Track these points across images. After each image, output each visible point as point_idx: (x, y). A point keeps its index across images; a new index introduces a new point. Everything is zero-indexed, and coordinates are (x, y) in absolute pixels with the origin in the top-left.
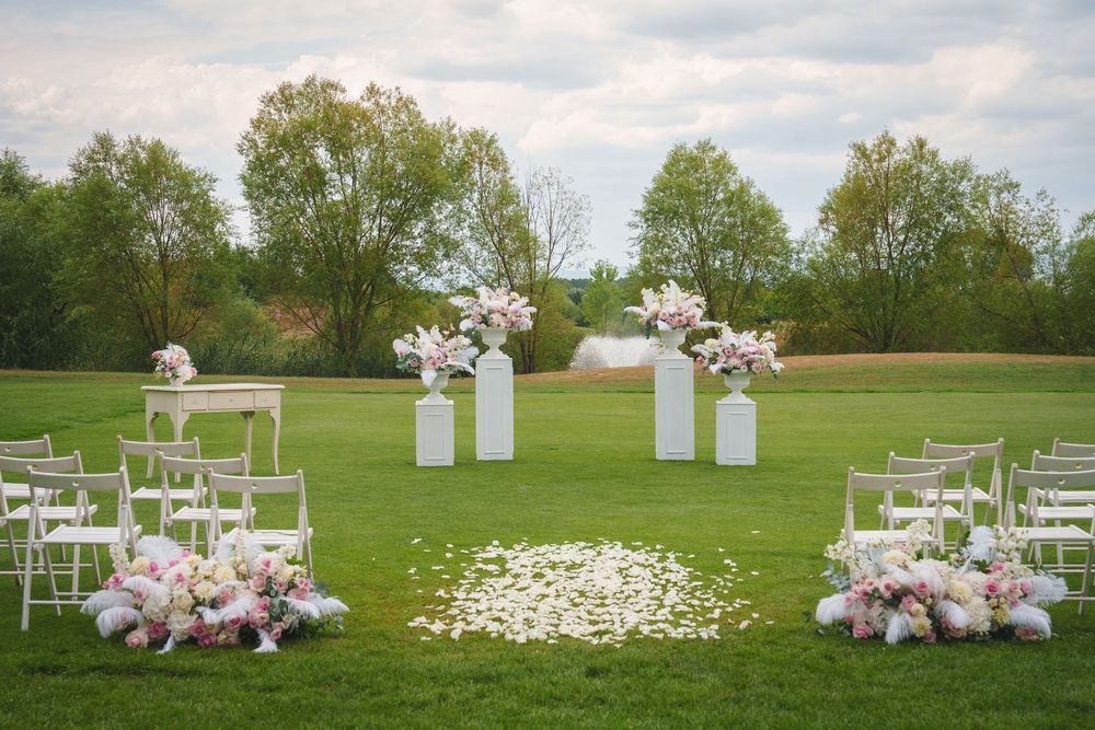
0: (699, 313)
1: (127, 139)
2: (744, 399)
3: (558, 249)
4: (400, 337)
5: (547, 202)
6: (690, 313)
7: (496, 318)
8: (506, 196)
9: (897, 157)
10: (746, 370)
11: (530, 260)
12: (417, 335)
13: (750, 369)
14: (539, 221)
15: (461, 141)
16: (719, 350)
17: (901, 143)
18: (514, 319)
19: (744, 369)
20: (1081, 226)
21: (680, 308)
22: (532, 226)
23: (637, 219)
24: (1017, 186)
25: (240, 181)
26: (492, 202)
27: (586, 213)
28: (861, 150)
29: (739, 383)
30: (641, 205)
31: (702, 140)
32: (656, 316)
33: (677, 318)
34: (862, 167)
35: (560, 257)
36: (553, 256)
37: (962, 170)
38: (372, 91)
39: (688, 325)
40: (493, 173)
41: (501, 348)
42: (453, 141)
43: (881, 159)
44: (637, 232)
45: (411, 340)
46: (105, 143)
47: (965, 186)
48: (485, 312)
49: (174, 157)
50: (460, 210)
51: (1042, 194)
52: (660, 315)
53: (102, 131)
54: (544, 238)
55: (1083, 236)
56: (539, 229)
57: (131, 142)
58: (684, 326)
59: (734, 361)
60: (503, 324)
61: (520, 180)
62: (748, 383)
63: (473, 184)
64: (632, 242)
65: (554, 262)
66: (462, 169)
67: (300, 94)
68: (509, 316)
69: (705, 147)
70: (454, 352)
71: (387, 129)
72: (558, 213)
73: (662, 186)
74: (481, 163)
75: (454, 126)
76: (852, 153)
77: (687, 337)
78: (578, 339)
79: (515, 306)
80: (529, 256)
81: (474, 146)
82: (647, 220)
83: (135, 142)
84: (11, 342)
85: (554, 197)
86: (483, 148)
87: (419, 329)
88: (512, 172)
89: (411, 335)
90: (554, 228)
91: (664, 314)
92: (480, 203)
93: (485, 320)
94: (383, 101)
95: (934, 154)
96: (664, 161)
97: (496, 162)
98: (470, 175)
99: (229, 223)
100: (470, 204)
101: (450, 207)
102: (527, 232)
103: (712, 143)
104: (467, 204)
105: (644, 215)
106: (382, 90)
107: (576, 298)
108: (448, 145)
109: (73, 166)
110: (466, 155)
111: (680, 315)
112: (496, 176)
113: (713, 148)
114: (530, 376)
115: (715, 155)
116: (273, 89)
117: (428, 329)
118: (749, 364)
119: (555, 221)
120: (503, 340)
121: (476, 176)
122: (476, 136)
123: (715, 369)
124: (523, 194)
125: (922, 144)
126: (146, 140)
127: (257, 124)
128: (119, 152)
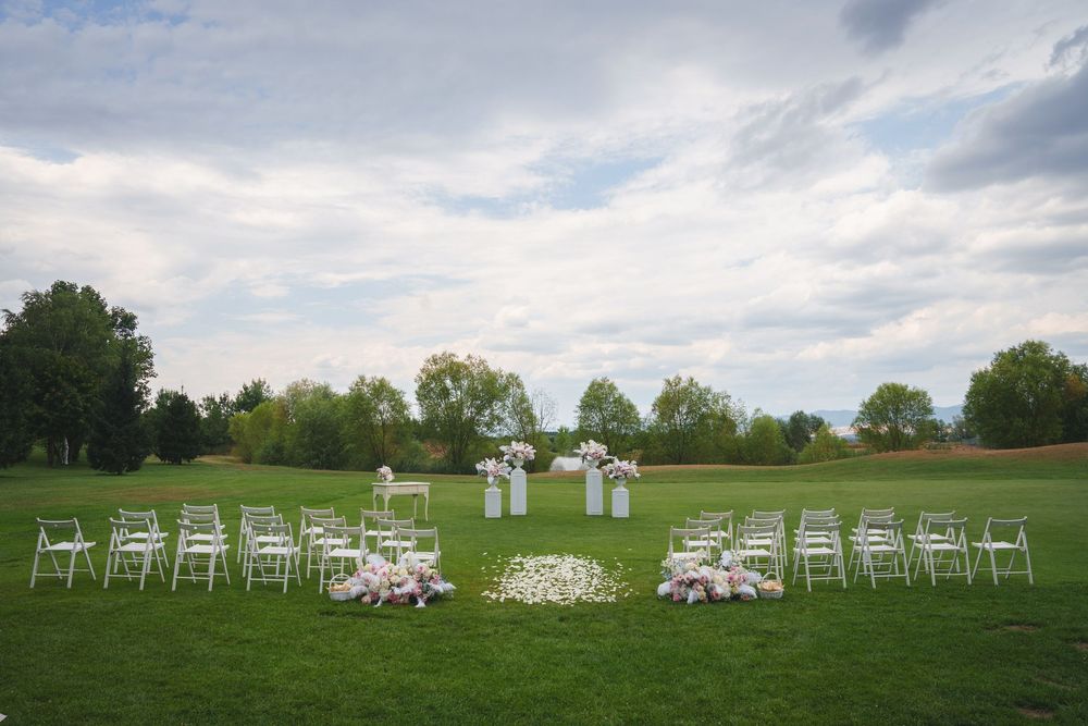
1: (371, 377)
2: (624, 489)
3: (545, 421)
4: (479, 462)
5: (540, 402)
6: (601, 453)
7: (519, 454)
8: (523, 400)
12: (486, 461)
13: (626, 476)
14: (537, 410)
15: (505, 377)
16: (613, 469)
17: (684, 379)
18: (527, 455)
19: (623, 476)
21: (596, 451)
22: (534, 412)
23: (577, 409)
24: (730, 397)
25: (415, 393)
26: (518, 402)
27: (557, 406)
28: (668, 382)
29: (621, 482)
30: (579, 403)
31: (604, 377)
32: (586, 453)
33: (595, 455)
34: (668, 388)
37: (708, 391)
39: (600, 458)
41: (522, 467)
42: (502, 377)
43: (676, 385)
44: (577, 414)
45: (483, 464)
46: (362, 379)
47: (709, 397)
48: (514, 452)
49: (389, 384)
50: (504, 405)
54: (539, 416)
55: (756, 416)
56: (537, 413)
57: (372, 379)
59: (619, 473)
60: (522, 457)
61: (529, 393)
62: (625, 482)
63: (510, 395)
64: (575, 418)
66: (506, 388)
67: (440, 358)
68: (525, 453)
69: (605, 380)
70: (501, 469)
71: (475, 372)
72: (545, 406)
73: (587, 395)
74: (513, 386)
75: (502, 371)
76: (665, 383)
77: (599, 463)
78: (553, 458)
79: (527, 449)
80: (533, 424)
81: (510, 379)
82: (581, 409)
83: (374, 379)
84: (323, 458)
85: (543, 400)
86: (514, 380)
88: (526, 390)
90: (543, 412)
91: (590, 453)
92: (513, 402)
94: (473, 361)
95: (697, 384)
96: (588, 385)
97: (519, 385)
98: (508, 391)
99: (410, 410)
100: (509, 403)
101: (500, 404)
102: (532, 414)
103: (608, 378)
104: (507, 403)
105: (580, 407)
106: (473, 357)
107: (552, 440)
108: (500, 379)
110: (507, 382)
112: (519, 391)
113: (608, 380)
115: (609, 383)
116: (430, 356)
117: (490, 459)
118: (625, 474)
119: (543, 410)
120: (522, 464)
121: (511, 391)
122: (511, 375)
123: (611, 476)
124: (530, 398)
125: (692, 380)
126: (379, 377)
127: (423, 371)
128: (368, 381)
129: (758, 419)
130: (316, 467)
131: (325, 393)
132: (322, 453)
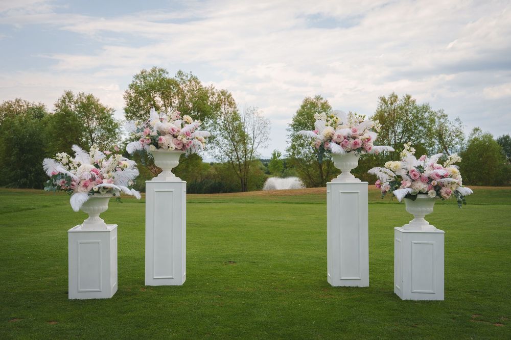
0: (374, 136)
1: (78, 94)
2: (428, 227)
3: (257, 140)
4: (52, 155)
5: (252, 121)
6: (366, 136)
9: (398, 102)
10: (434, 195)
11: (245, 144)
12: (72, 154)
13: (438, 194)
14: (249, 129)
15: (216, 94)
16: (403, 173)
17: (400, 97)
18: (185, 140)
19: (432, 194)
20: (473, 133)
21: (355, 131)
22: (246, 130)
23: (290, 127)
24: (447, 116)
25: (124, 111)
26: (230, 120)
27: (269, 126)
28: (383, 100)
29: (424, 209)
30: (291, 122)
31: (317, 95)
32: (330, 139)
33: (352, 141)
34: (383, 107)
35: (257, 144)
36: (255, 143)
37: (425, 108)
38: (180, 73)
39: (362, 148)
40: (230, 109)
41: (174, 171)
42: (213, 94)
43: (392, 104)
44: (290, 133)
45: (65, 161)
46: (69, 95)
47: (426, 115)
48: (154, 133)
49: (97, 101)
50: (216, 123)
51: (457, 120)
52: (335, 138)
53: (68, 90)
54: (251, 136)
55: (474, 136)
56: (248, 131)
57: (80, 95)
58: (359, 150)
59: (421, 186)
60: (173, 146)
61: (241, 112)
62: (432, 209)
63: (222, 113)
64: (288, 137)
65: (255, 146)
66: (218, 106)
67: (150, 74)
68: (180, 137)
69: (318, 98)
70: (111, 173)
71: (186, 89)
72: (257, 125)
73: (300, 114)
74: (225, 105)
75: (214, 88)
76: (380, 101)
77: (359, 161)
78: (265, 179)
79: (187, 128)
80: (245, 143)
81: (222, 97)
82: (294, 128)
83: (81, 95)
84: (31, 178)
85: (255, 119)
86: (226, 98)
87: (75, 148)
88: (238, 107)
89: (64, 154)
90: (255, 131)
91: (339, 137)
92: (225, 121)
93: (155, 142)
94: (184, 78)
95: (414, 102)
96: (302, 103)
97: (231, 104)
98: (220, 109)
99: (121, 129)
101: (211, 121)
102: (244, 132)
103: (321, 97)
104: (219, 121)
105: (293, 126)
106: (184, 73)
107: (266, 165)
108: (211, 96)
109: (56, 105)
110: (218, 100)
111: (354, 138)
112: (231, 110)
113: (322, 99)
114: (245, 193)
115: (323, 101)
116: (139, 72)
117: (86, 149)
118: (438, 188)
119: (256, 128)
120: (176, 162)
121: (222, 110)
122: (223, 93)
123: (400, 193)
124: (242, 117)
125: (409, 98)
126: (86, 94)
127: (131, 87)
128: (75, 99)
129: (476, 139)
130: (23, 186)
131: (38, 113)
132: (31, 172)
